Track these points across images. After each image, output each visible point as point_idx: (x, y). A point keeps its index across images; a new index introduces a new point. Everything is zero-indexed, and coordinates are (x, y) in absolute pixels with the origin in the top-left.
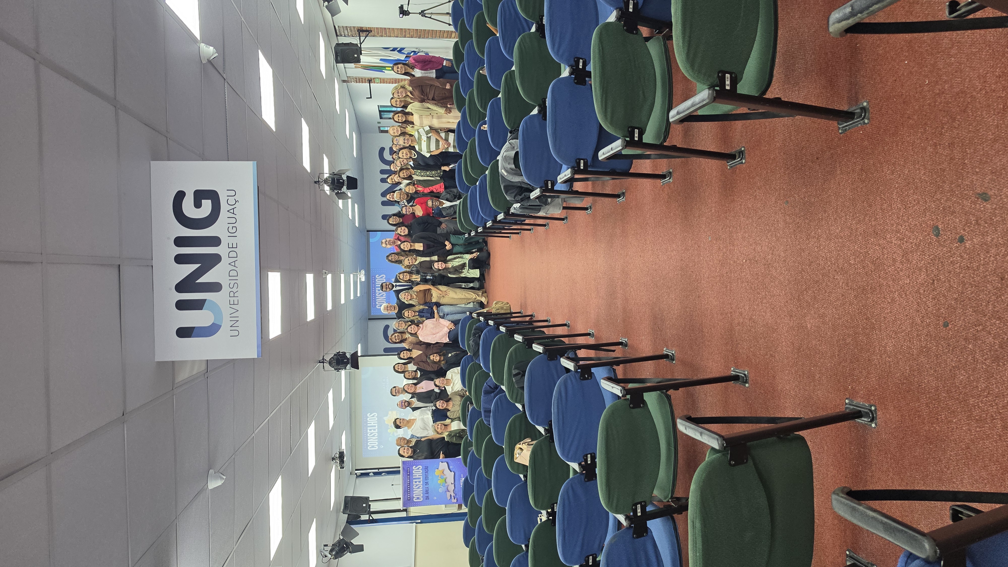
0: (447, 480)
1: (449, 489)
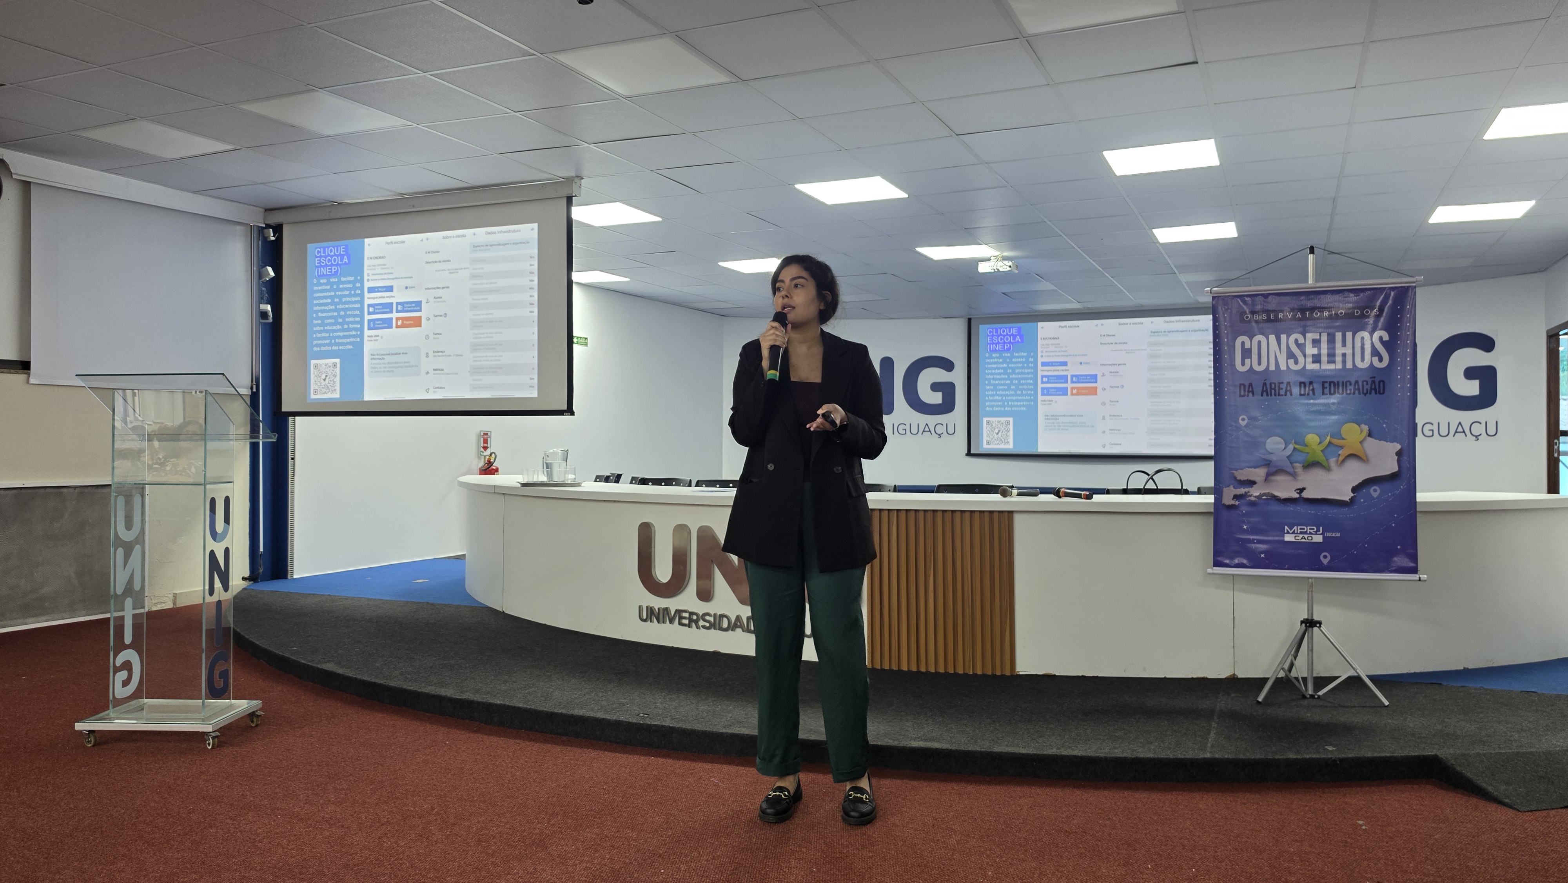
0: (1317, 473)
1: (1280, 478)
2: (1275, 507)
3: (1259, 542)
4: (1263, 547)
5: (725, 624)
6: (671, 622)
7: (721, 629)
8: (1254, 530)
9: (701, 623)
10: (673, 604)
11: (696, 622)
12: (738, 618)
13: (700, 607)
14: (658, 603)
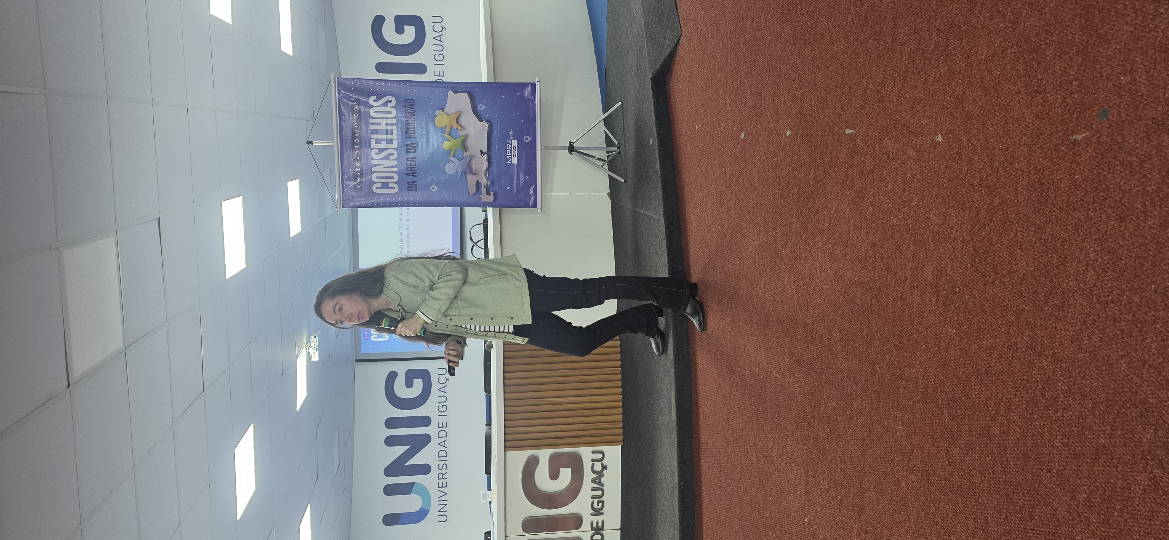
0: (469, 143)
1: (474, 166)
2: (494, 168)
3: (518, 179)
4: (522, 177)
8: (511, 183)
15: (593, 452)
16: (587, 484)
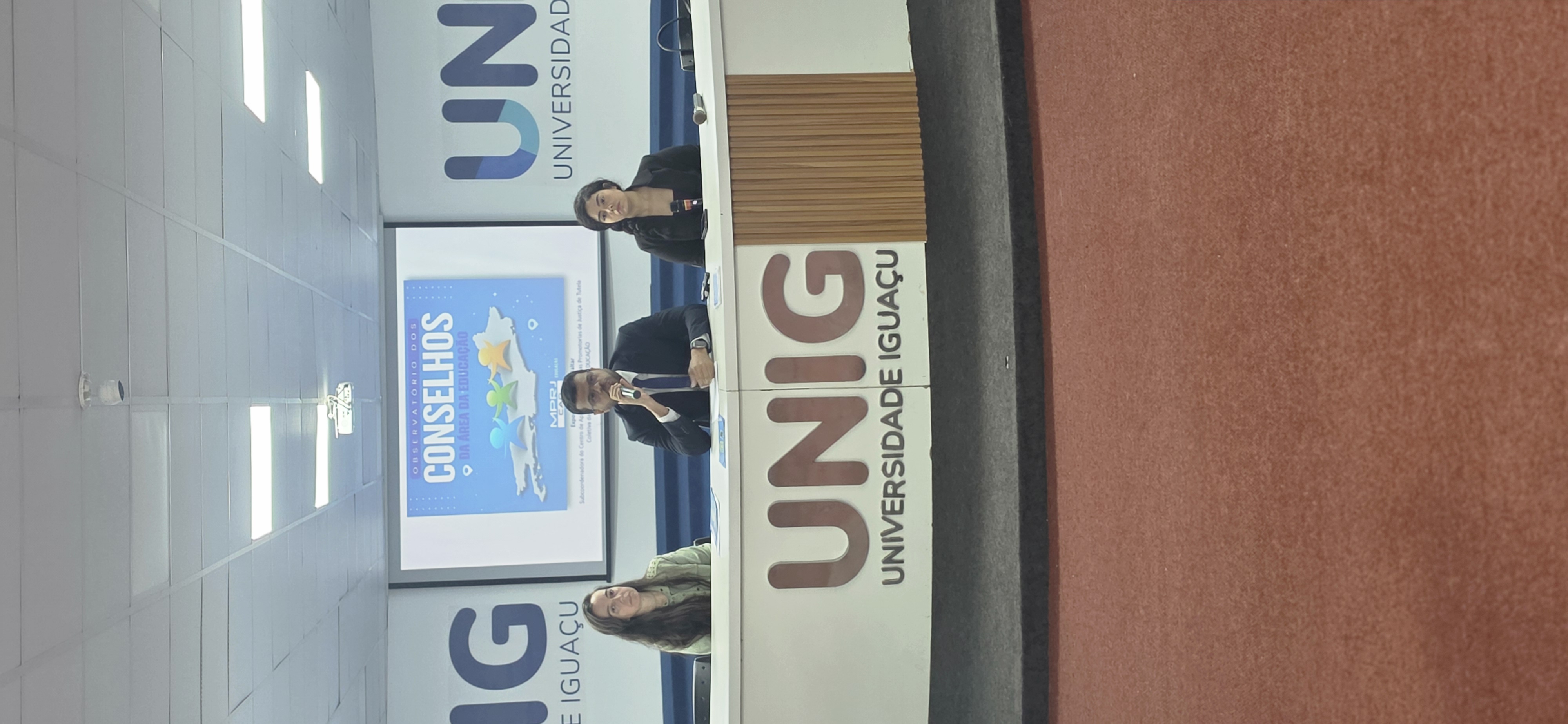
5: (893, 441)
6: (899, 527)
7: (902, 446)
9: (897, 479)
10: (876, 526)
11: (896, 486)
12: (885, 420)
13: (876, 480)
14: (877, 552)
15: (879, 252)
16: (871, 305)
